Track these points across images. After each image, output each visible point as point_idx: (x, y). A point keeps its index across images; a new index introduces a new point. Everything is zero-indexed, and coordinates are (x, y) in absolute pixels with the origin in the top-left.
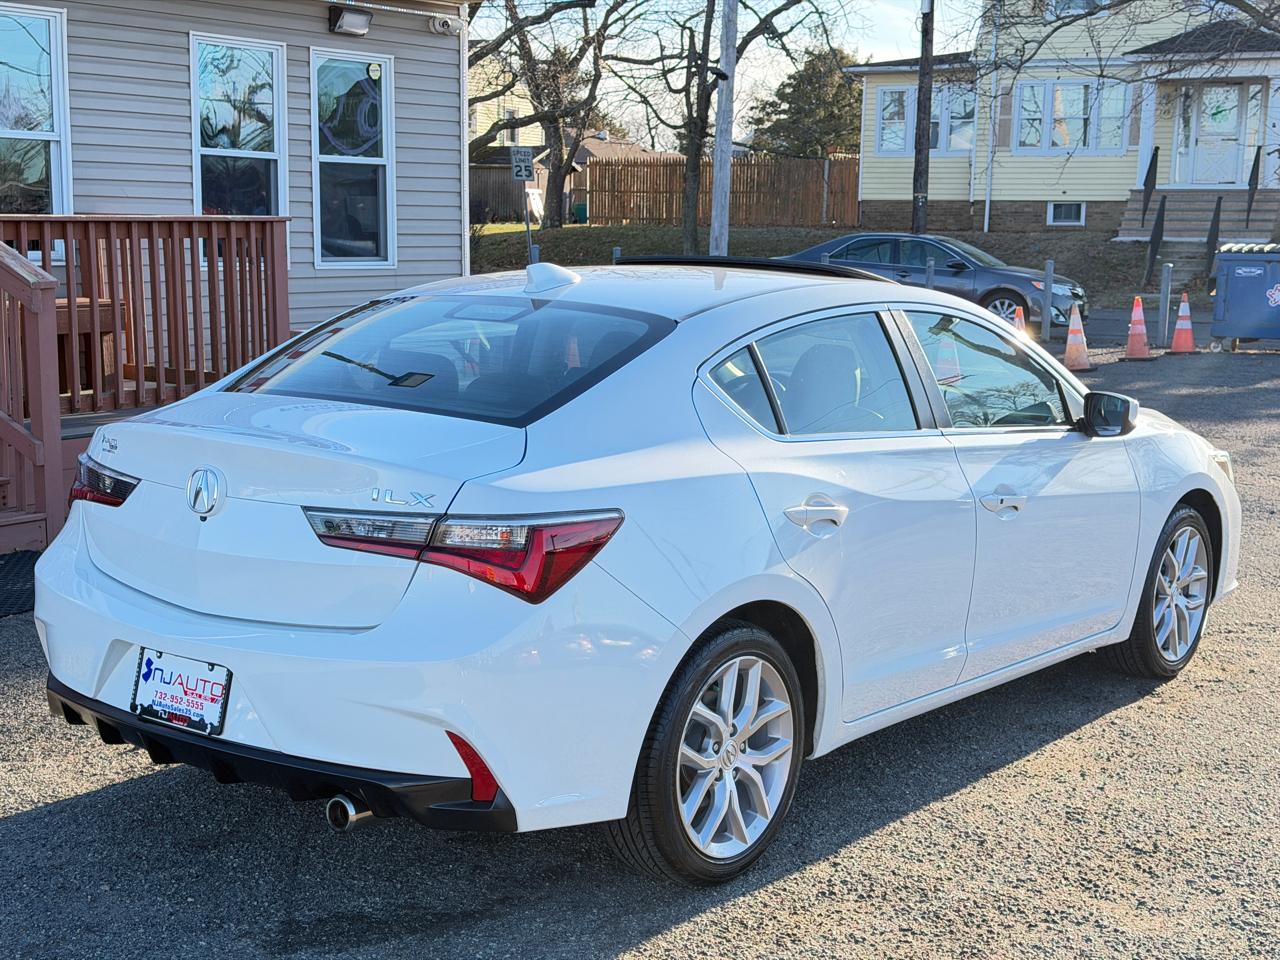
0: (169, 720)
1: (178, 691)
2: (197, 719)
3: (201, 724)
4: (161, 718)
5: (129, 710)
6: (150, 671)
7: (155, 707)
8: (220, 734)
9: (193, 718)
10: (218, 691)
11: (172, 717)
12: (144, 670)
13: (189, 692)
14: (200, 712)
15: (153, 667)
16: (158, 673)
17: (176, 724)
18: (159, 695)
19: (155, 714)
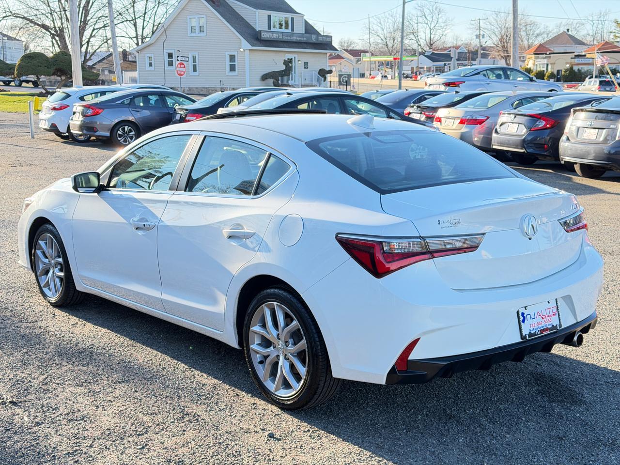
0: (542, 333)
1: (539, 319)
2: (551, 326)
3: (554, 327)
4: (538, 334)
5: (522, 340)
6: (524, 318)
7: (532, 332)
8: (561, 327)
9: (549, 327)
10: (555, 310)
11: (542, 331)
12: (522, 318)
13: (544, 317)
14: (550, 323)
15: (525, 315)
16: (529, 316)
17: (545, 333)
18: (532, 325)
19: (535, 334)
